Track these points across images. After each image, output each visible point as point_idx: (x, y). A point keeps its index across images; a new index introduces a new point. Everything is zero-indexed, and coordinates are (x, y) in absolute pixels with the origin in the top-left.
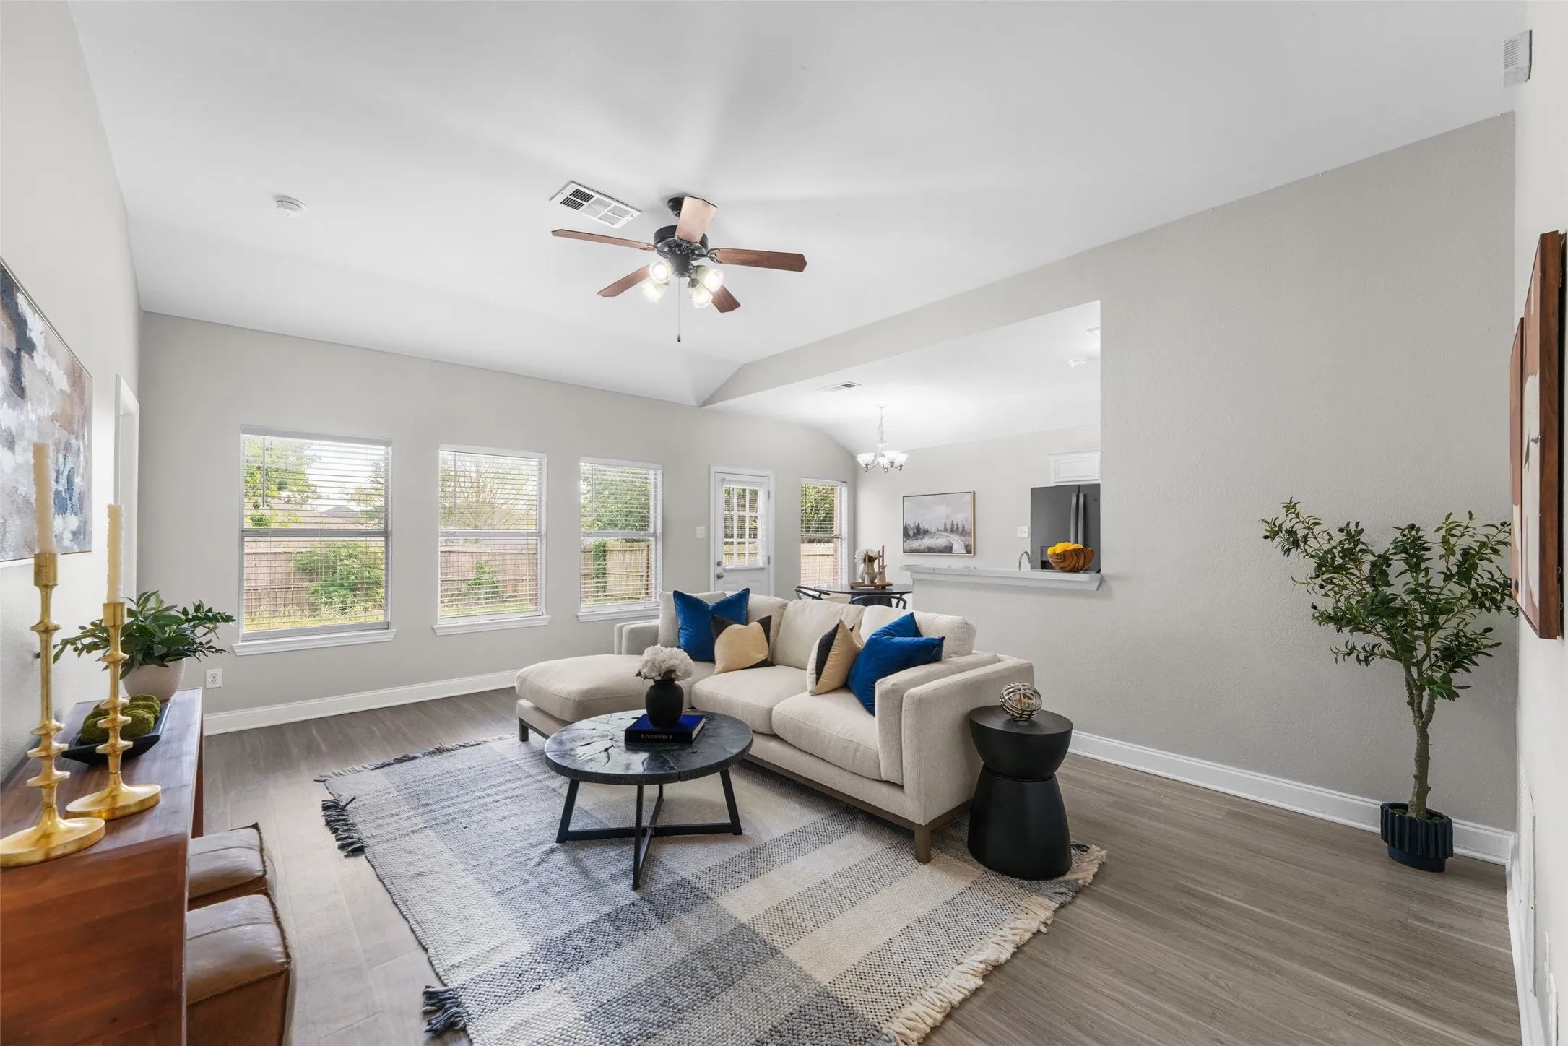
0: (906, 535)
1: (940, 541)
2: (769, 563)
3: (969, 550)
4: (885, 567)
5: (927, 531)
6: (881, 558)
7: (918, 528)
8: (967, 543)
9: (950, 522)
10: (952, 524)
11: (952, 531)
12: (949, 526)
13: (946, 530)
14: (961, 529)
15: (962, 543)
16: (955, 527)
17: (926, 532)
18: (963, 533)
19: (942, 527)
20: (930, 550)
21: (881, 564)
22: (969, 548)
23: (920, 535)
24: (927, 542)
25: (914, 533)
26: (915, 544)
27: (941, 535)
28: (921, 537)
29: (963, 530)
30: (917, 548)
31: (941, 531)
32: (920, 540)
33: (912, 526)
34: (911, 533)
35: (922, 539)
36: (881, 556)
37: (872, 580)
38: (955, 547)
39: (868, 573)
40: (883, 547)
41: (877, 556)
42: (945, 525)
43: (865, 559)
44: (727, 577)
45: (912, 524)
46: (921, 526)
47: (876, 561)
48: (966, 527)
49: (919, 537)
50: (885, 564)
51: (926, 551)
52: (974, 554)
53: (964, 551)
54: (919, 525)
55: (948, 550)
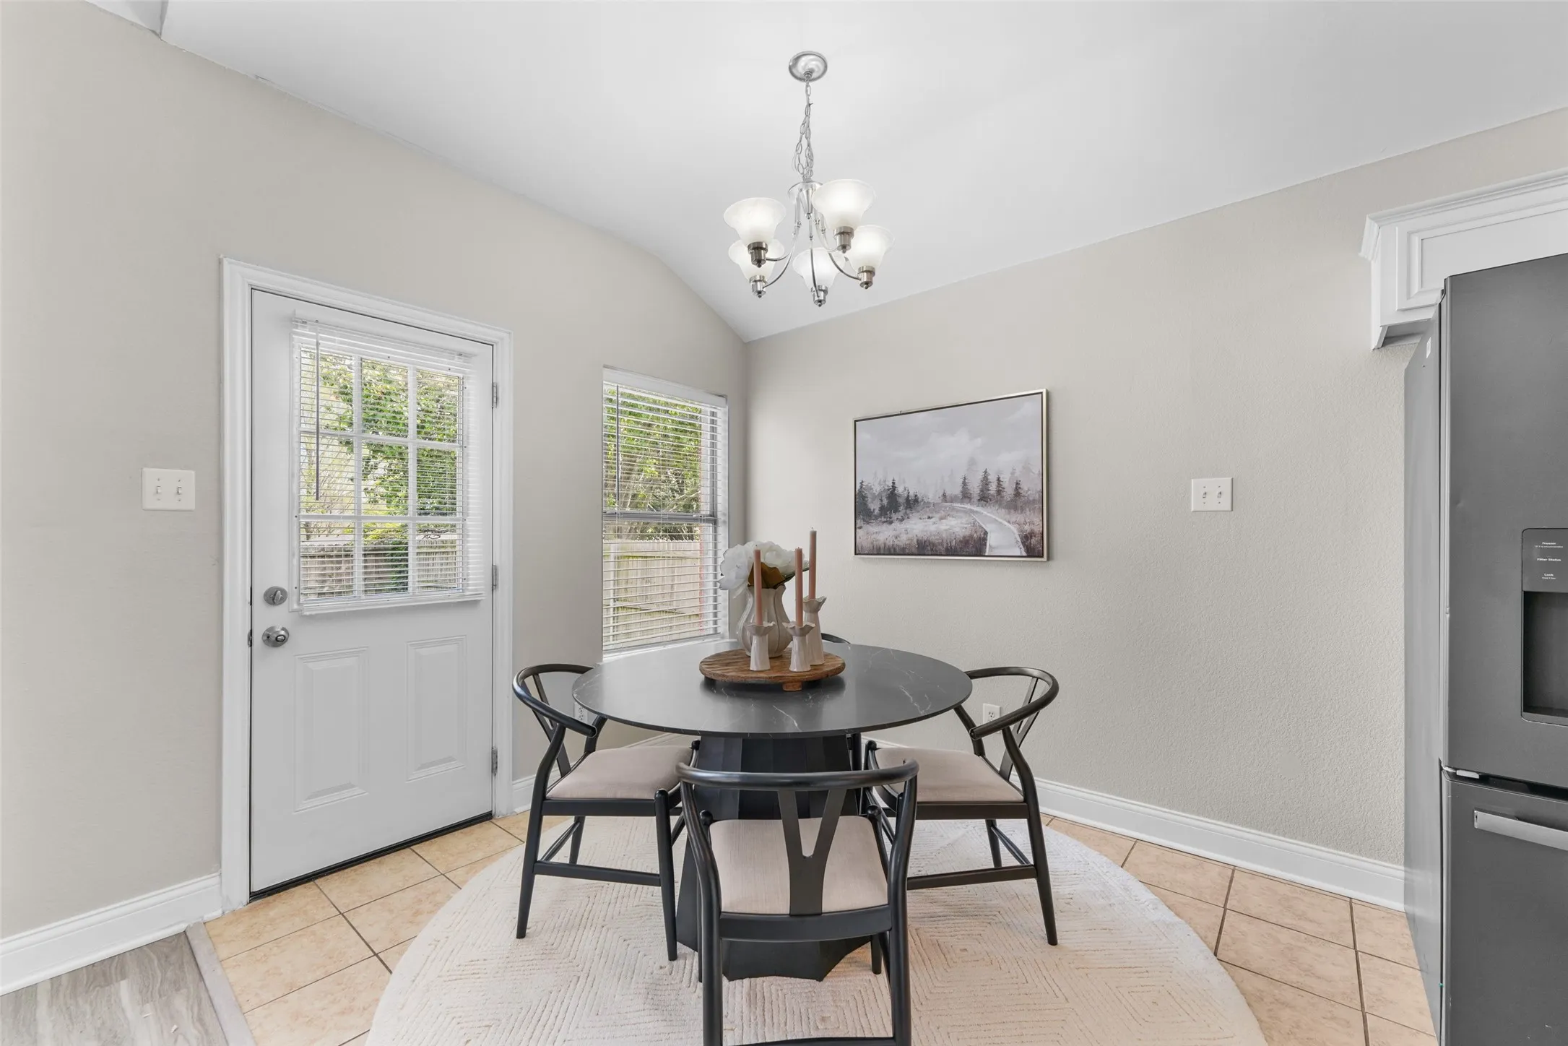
0: (862, 511)
1: (954, 526)
2: (494, 586)
3: (1036, 548)
4: (820, 604)
5: (916, 500)
6: (806, 575)
7: (892, 494)
8: (1027, 528)
9: (980, 476)
10: (985, 481)
11: (984, 498)
12: (975, 488)
13: (966, 496)
14: (1009, 491)
15: (1014, 529)
16: (993, 488)
17: (912, 503)
18: (1017, 502)
19: (956, 490)
20: (924, 548)
21: (806, 593)
22: (1033, 541)
23: (896, 511)
24: (915, 527)
25: (882, 508)
26: (883, 533)
27: (953, 509)
28: (899, 515)
29: (1017, 493)
30: (890, 543)
31: (953, 499)
32: (896, 525)
33: (877, 489)
34: (874, 506)
35: (902, 520)
36: (805, 565)
37: (778, 654)
38: (992, 540)
39: (760, 631)
40: (814, 535)
41: (794, 564)
42: (964, 484)
43: (751, 578)
44: (302, 640)
45: (876, 483)
46: (900, 490)
47: (791, 585)
48: (1025, 487)
49: (894, 516)
50: (818, 596)
51: (914, 550)
52: (1049, 558)
53: (1019, 551)
54: (894, 488)
55: (973, 546)
